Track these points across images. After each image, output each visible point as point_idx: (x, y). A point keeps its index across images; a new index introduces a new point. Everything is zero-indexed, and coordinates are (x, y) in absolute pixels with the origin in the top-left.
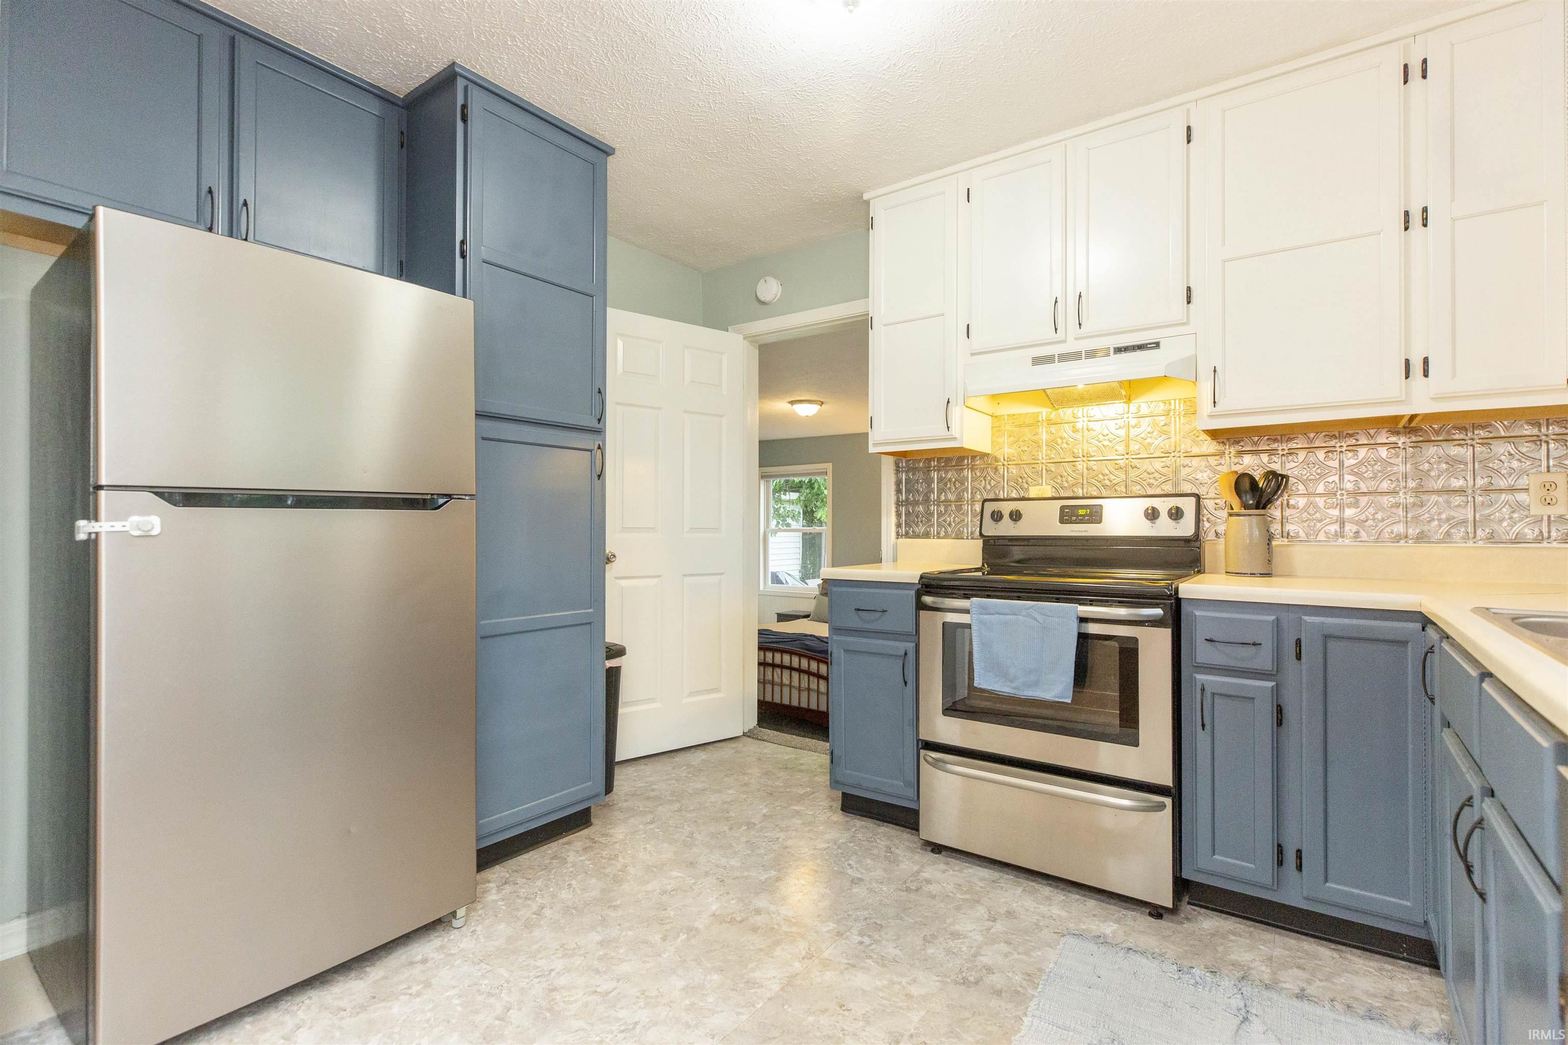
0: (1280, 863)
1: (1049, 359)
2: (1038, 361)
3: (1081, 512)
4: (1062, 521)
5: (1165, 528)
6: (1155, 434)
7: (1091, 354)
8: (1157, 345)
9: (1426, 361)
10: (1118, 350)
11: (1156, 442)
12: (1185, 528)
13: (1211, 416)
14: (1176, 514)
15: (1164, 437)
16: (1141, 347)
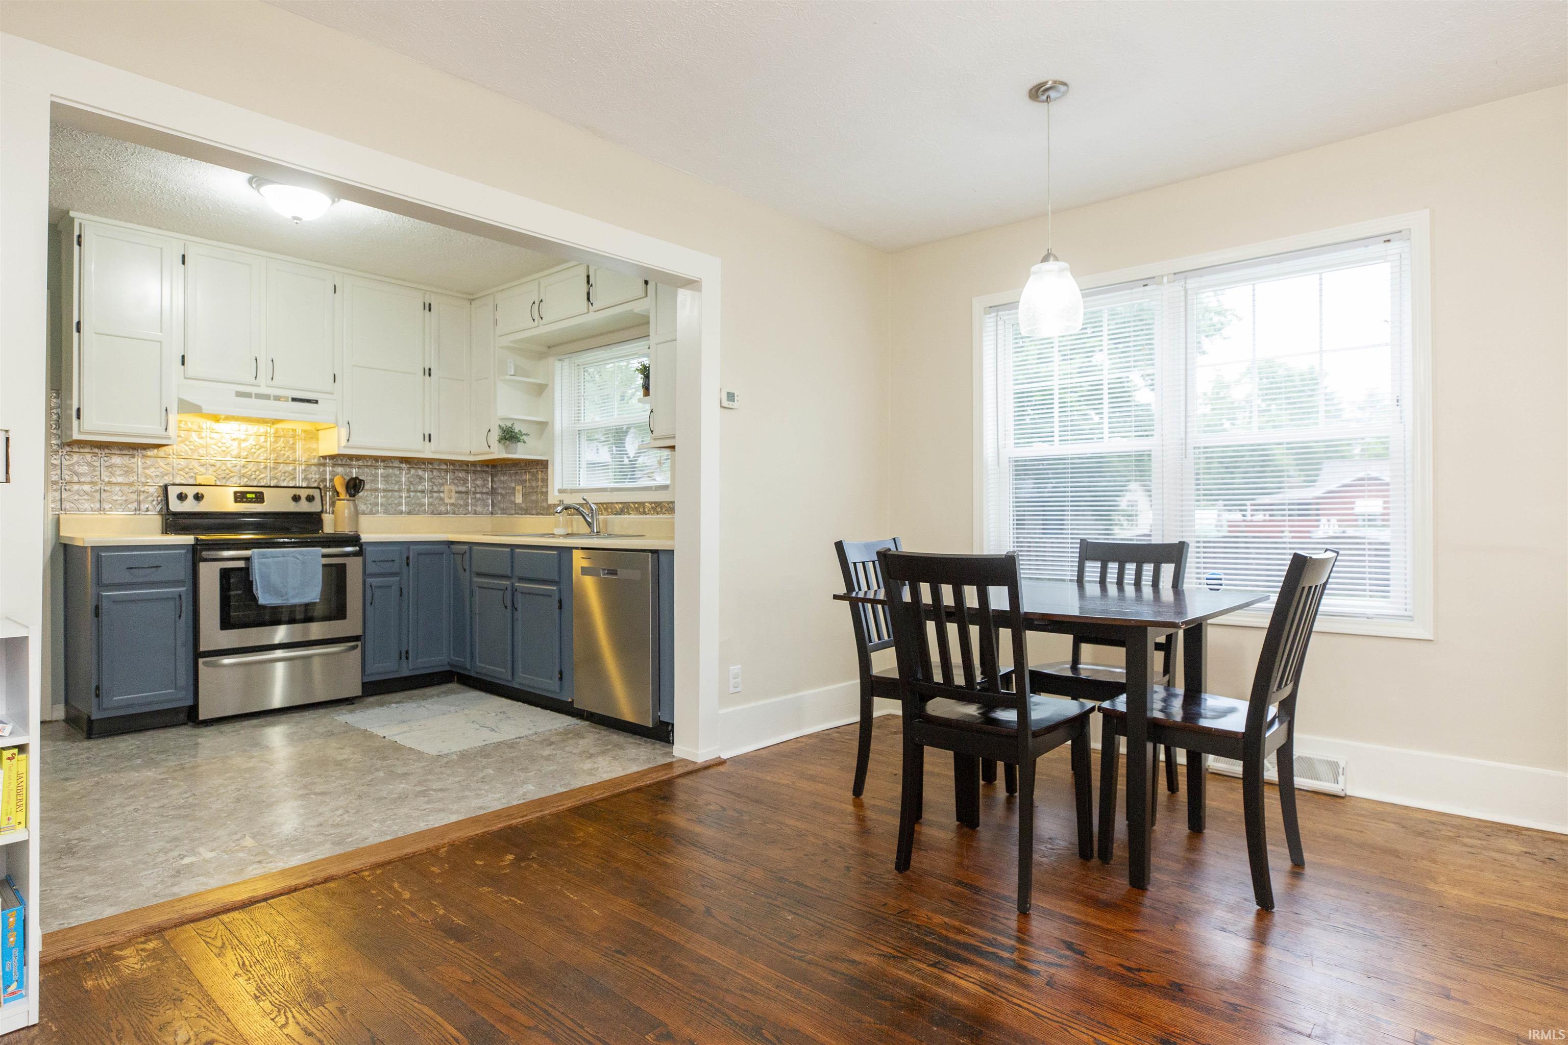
0: (401, 658)
1: (248, 395)
2: (239, 394)
3: (249, 496)
4: (236, 501)
5: (304, 507)
6: (286, 449)
7: (277, 398)
8: (316, 402)
9: (430, 435)
10: (294, 400)
11: (287, 454)
12: (315, 507)
13: (344, 447)
14: (310, 499)
15: (292, 451)
16: (308, 401)
